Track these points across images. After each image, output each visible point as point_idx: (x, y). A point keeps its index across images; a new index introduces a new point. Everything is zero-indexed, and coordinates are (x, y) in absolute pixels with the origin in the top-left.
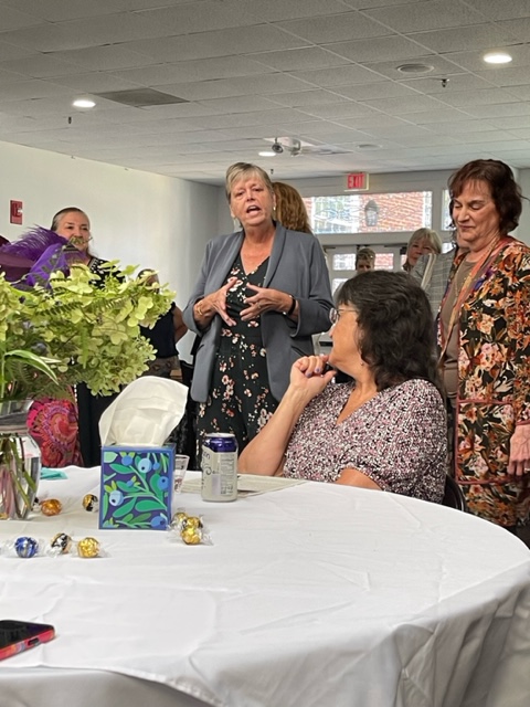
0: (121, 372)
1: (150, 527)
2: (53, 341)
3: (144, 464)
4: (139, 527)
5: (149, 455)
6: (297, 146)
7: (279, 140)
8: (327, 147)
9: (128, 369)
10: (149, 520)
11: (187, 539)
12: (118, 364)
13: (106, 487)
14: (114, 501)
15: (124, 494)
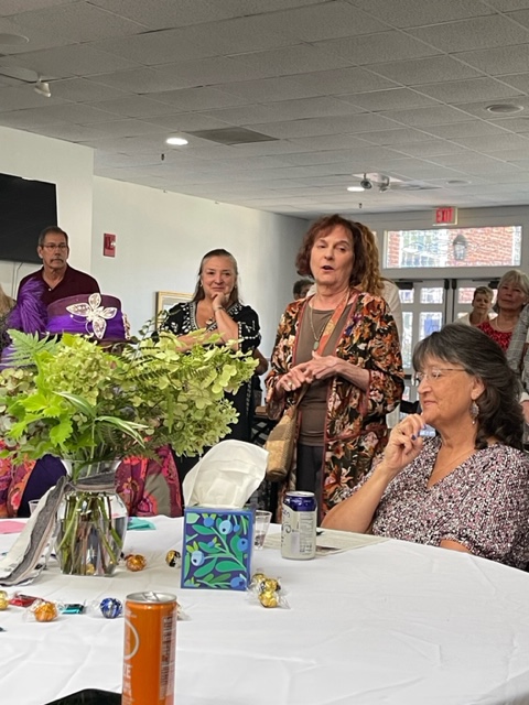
0: (205, 435)
1: (230, 588)
2: (141, 405)
3: (225, 526)
4: (219, 587)
5: (229, 517)
6: (386, 181)
7: (368, 176)
8: (416, 182)
9: (211, 432)
10: (229, 580)
11: (264, 602)
12: (202, 428)
13: (188, 547)
14: (195, 561)
15: (205, 554)
